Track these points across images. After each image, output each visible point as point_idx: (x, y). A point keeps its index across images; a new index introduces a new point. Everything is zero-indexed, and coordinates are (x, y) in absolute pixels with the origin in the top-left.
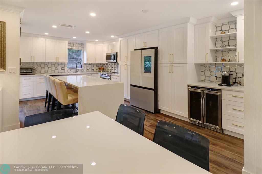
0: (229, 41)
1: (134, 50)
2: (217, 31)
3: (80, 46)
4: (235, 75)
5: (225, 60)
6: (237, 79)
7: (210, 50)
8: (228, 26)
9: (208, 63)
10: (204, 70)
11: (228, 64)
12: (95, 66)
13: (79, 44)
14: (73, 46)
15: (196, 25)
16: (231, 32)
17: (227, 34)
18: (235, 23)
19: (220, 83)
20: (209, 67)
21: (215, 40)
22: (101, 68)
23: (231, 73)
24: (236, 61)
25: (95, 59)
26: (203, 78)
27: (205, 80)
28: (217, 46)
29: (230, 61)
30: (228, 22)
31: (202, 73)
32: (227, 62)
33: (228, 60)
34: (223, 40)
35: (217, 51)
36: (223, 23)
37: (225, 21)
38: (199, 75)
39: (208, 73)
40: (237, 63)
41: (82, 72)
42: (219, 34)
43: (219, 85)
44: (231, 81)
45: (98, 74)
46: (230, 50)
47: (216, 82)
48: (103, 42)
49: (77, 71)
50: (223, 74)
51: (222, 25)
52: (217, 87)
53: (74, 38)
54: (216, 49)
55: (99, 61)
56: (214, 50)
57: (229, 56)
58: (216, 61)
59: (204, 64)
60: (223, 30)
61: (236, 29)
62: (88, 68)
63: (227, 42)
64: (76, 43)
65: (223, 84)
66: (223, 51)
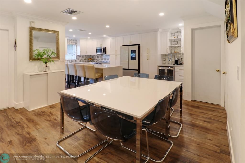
0: (178, 41)
1: (122, 46)
2: (172, 36)
3: (74, 42)
4: (180, 59)
5: (176, 52)
6: (181, 62)
7: (169, 46)
8: (177, 33)
9: (168, 53)
10: (165, 58)
11: (177, 54)
12: (85, 57)
13: (73, 40)
14: (69, 42)
15: (161, 32)
16: (179, 37)
17: (177, 38)
18: (180, 32)
19: (174, 64)
20: (168, 56)
21: (171, 41)
22: (90, 59)
23: (179, 59)
24: (181, 52)
25: (86, 52)
26: (165, 62)
27: (166, 63)
28: (172, 44)
29: (178, 52)
30: (178, 32)
31: (164, 59)
32: (177, 53)
33: (177, 52)
34: (175, 41)
35: (172, 47)
36: (175, 32)
37: (176, 31)
38: (163, 61)
39: (167, 59)
40: (182, 53)
41: (76, 62)
42: (173, 38)
43: (173, 65)
44: (179, 63)
45: (89, 63)
46: (179, 46)
47: (171, 64)
48: (92, 39)
49: (73, 61)
50: (175, 59)
51: (174, 32)
52: (172, 66)
53: (74, 36)
54: (171, 46)
55: (89, 54)
56: (170, 46)
57: (178, 50)
58: (172, 52)
59: (165, 54)
60: (175, 35)
61: (181, 35)
62: (80, 59)
63: (177, 42)
64: (72, 40)
65: (175, 64)
66: (175, 47)
